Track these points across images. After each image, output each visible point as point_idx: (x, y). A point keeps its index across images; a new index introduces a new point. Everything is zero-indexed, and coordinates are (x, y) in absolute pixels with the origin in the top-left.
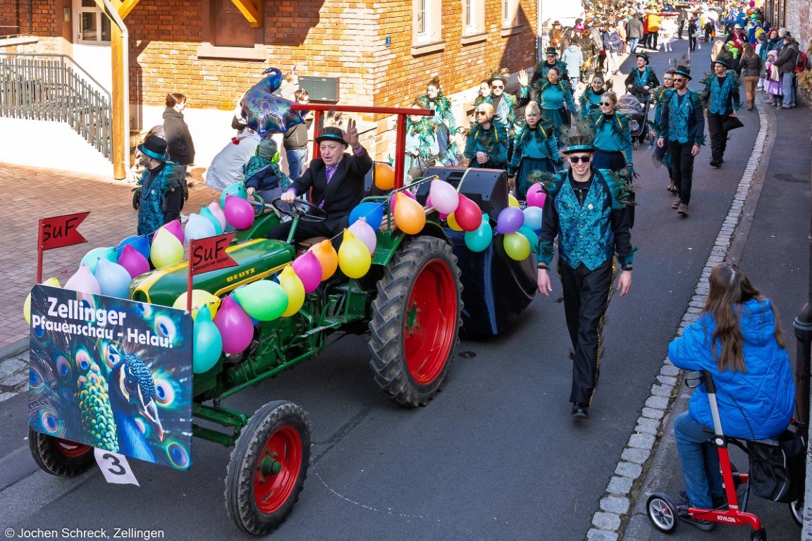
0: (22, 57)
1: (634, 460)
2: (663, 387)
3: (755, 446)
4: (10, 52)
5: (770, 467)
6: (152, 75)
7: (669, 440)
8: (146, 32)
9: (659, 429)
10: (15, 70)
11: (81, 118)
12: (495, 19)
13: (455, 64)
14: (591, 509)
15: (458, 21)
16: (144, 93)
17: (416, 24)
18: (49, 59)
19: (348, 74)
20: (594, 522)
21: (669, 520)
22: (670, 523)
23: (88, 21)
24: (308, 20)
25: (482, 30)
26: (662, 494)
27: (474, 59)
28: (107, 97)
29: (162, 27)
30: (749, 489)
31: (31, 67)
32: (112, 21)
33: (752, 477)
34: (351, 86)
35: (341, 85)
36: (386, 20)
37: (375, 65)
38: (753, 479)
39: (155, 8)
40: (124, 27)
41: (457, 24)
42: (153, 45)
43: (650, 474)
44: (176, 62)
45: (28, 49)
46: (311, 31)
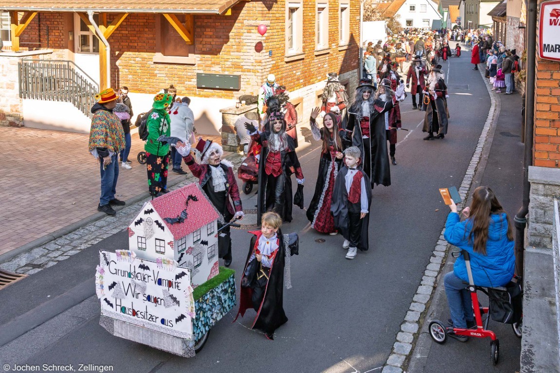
0: (43, 62)
1: (421, 301)
2: (437, 258)
3: (493, 291)
4: (35, 59)
5: (501, 303)
6: (125, 73)
7: (441, 289)
8: (121, 47)
9: (435, 283)
10: (38, 70)
11: (80, 100)
12: (335, 40)
13: (311, 67)
14: (396, 330)
15: (313, 41)
16: (120, 84)
17: (287, 43)
18: (59, 63)
19: (246, 73)
20: (398, 338)
22: (443, 337)
23: (84, 40)
24: (221, 40)
25: (327, 46)
26: (437, 321)
27: (322, 64)
28: (96, 87)
29: (131, 44)
30: (489, 317)
31: (48, 68)
32: (100, 40)
33: (491, 309)
34: (247, 80)
35: (242, 80)
36: (269, 41)
37: (263, 68)
38: (491, 311)
39: (127, 32)
40: (107, 44)
41: (312, 43)
42: (127, 54)
43: (430, 309)
44: (140, 65)
45: (46, 57)
46: (223, 48)
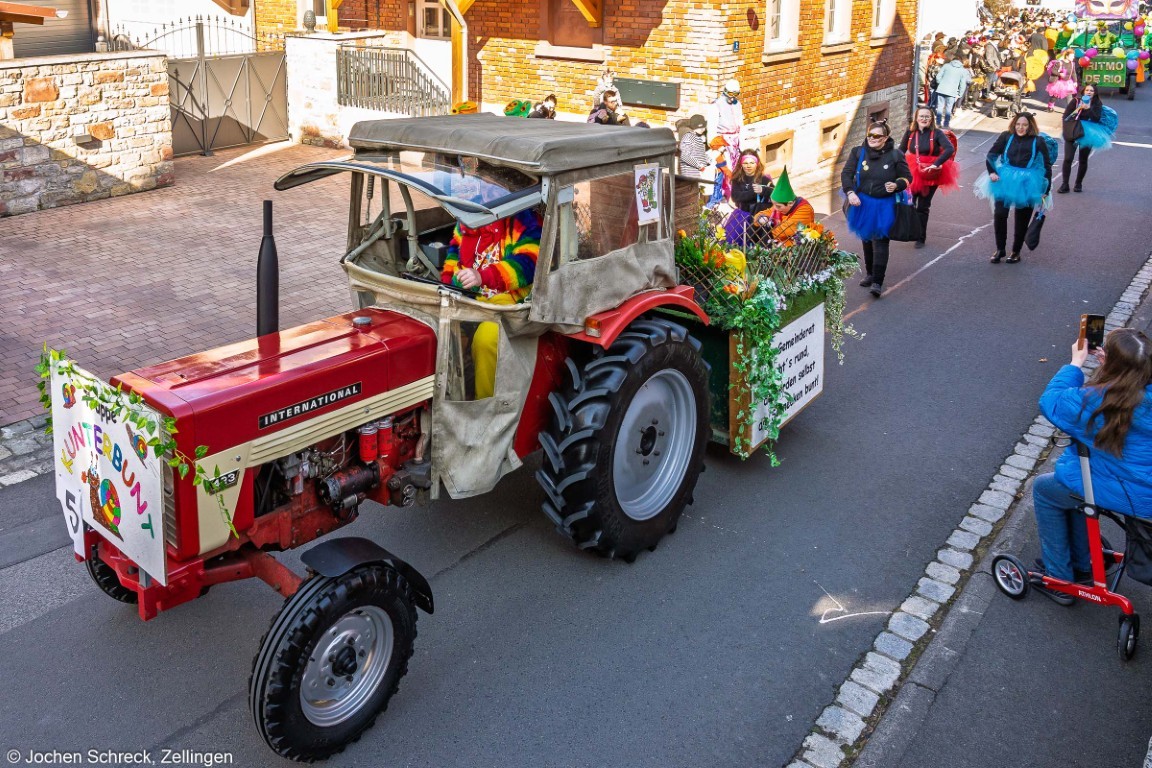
2: (1030, 446)
3: (1134, 523)
4: (360, 45)
6: (490, 72)
8: (485, 29)
9: (1019, 490)
10: (363, 63)
12: (864, 27)
13: (812, 75)
15: (819, 27)
16: (483, 91)
18: (395, 52)
19: (690, 80)
21: (1019, 585)
22: (1019, 587)
23: (431, 15)
24: (649, 20)
25: (847, 38)
26: (1011, 557)
27: (836, 71)
28: (447, 93)
29: (501, 25)
32: (452, 17)
33: (1128, 556)
34: (692, 93)
35: (682, 92)
36: (734, 23)
37: (720, 72)
39: (494, 4)
40: (463, 23)
42: (493, 41)
44: (514, 60)
45: (376, 42)
46: (652, 32)
